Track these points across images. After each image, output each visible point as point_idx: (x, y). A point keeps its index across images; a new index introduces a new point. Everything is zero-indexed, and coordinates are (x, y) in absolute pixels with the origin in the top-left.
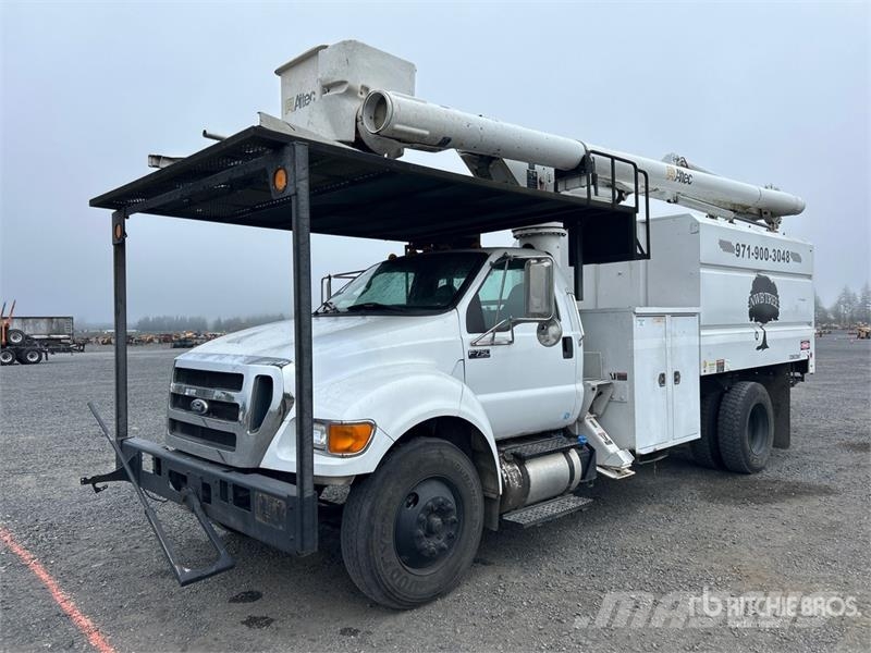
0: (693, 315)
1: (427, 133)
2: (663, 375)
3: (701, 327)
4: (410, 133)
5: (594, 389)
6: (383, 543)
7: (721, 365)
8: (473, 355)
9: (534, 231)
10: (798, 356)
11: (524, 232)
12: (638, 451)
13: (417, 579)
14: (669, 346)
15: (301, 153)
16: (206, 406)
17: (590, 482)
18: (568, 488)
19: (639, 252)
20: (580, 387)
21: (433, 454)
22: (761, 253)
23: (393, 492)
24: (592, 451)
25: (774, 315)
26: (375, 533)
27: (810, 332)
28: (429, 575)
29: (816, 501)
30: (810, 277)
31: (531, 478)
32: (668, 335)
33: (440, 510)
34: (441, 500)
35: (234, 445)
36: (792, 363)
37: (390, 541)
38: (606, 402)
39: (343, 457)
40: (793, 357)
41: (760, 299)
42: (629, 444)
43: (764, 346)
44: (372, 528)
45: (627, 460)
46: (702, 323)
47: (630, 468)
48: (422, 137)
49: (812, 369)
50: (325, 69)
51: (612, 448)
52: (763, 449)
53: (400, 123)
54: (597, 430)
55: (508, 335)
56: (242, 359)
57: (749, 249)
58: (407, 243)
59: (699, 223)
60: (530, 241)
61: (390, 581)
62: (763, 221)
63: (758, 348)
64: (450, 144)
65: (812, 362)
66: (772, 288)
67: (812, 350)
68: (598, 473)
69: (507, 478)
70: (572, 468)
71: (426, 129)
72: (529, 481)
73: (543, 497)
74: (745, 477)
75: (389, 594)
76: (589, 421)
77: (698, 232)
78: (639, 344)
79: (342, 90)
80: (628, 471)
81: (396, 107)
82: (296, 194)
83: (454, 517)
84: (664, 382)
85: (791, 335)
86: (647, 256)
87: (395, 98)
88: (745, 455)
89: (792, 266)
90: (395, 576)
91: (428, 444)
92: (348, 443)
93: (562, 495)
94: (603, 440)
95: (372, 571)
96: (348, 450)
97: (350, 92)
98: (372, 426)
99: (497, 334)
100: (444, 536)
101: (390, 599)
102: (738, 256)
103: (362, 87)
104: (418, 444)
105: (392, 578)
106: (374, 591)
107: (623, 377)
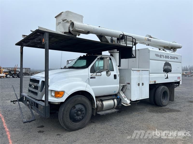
0: (148, 70)
1: (84, 30)
2: (139, 84)
3: (150, 73)
4: (80, 30)
5: (122, 86)
6: (66, 116)
7: (155, 82)
8: (91, 78)
9: (112, 51)
10: (177, 81)
11: (110, 52)
12: (132, 100)
13: (75, 125)
14: (141, 77)
15: (47, 35)
16: (33, 87)
17: (120, 106)
18: (114, 107)
19: (133, 56)
20: (118, 85)
21: (79, 98)
22: (167, 57)
23: (69, 106)
24: (121, 99)
25: (170, 71)
26: (64, 114)
27: (180, 75)
28: (78, 124)
29: (174, 113)
30: (181, 63)
31: (104, 105)
32: (141, 75)
33: (81, 110)
34: (81, 108)
35: (37, 95)
36: (175, 82)
37: (68, 116)
38: (125, 89)
39: (57, 98)
40: (175, 81)
41: (166, 67)
42: (130, 99)
43: (167, 78)
44: (64, 113)
45: (129, 102)
46: (150, 72)
47: (130, 104)
48: (83, 31)
49: (181, 84)
50: (62, 17)
51: (126, 99)
52: (166, 101)
53: (77, 28)
54: (123, 95)
55: (100, 74)
56: (40, 77)
57: (163, 56)
58: (86, 54)
59: (150, 50)
60: (112, 54)
61: (68, 125)
62: (172, 50)
63: (165, 78)
64: (90, 33)
65: (181, 82)
66: (170, 65)
67: (181, 79)
68: (122, 104)
69: (98, 104)
70: (114, 103)
71: (83, 29)
72: (103, 105)
73: (107, 109)
74: (161, 107)
75: (68, 127)
76: (121, 93)
77: (149, 52)
78: (132, 77)
79: (66, 21)
80: (129, 104)
81: (76, 25)
82: (46, 43)
83: (84, 112)
84: (139, 85)
85: (175, 76)
86: (135, 57)
87: (76, 23)
88: (161, 102)
89: (176, 60)
90: (69, 124)
91: (78, 96)
92: (59, 95)
93: (112, 109)
94: (124, 97)
95: (64, 122)
96: (58, 97)
97: (68, 22)
98: (64, 92)
99: (97, 74)
100: (81, 116)
101: (68, 128)
102: (160, 57)
103: (70, 21)
104: (76, 96)
105: (68, 124)
106: (64, 127)
107: (129, 84)
